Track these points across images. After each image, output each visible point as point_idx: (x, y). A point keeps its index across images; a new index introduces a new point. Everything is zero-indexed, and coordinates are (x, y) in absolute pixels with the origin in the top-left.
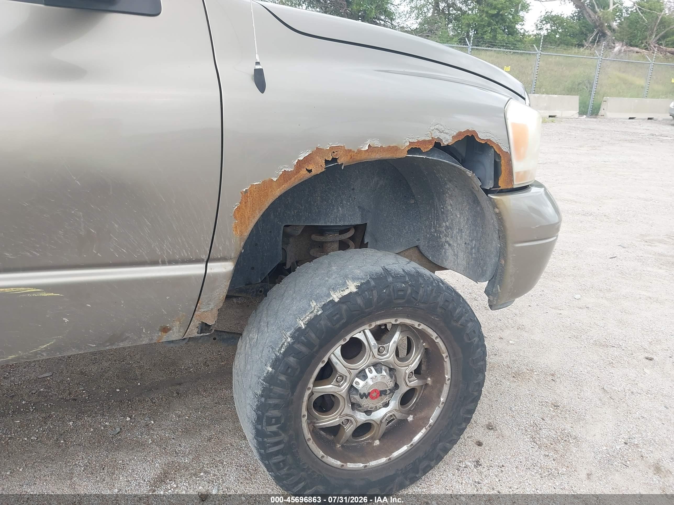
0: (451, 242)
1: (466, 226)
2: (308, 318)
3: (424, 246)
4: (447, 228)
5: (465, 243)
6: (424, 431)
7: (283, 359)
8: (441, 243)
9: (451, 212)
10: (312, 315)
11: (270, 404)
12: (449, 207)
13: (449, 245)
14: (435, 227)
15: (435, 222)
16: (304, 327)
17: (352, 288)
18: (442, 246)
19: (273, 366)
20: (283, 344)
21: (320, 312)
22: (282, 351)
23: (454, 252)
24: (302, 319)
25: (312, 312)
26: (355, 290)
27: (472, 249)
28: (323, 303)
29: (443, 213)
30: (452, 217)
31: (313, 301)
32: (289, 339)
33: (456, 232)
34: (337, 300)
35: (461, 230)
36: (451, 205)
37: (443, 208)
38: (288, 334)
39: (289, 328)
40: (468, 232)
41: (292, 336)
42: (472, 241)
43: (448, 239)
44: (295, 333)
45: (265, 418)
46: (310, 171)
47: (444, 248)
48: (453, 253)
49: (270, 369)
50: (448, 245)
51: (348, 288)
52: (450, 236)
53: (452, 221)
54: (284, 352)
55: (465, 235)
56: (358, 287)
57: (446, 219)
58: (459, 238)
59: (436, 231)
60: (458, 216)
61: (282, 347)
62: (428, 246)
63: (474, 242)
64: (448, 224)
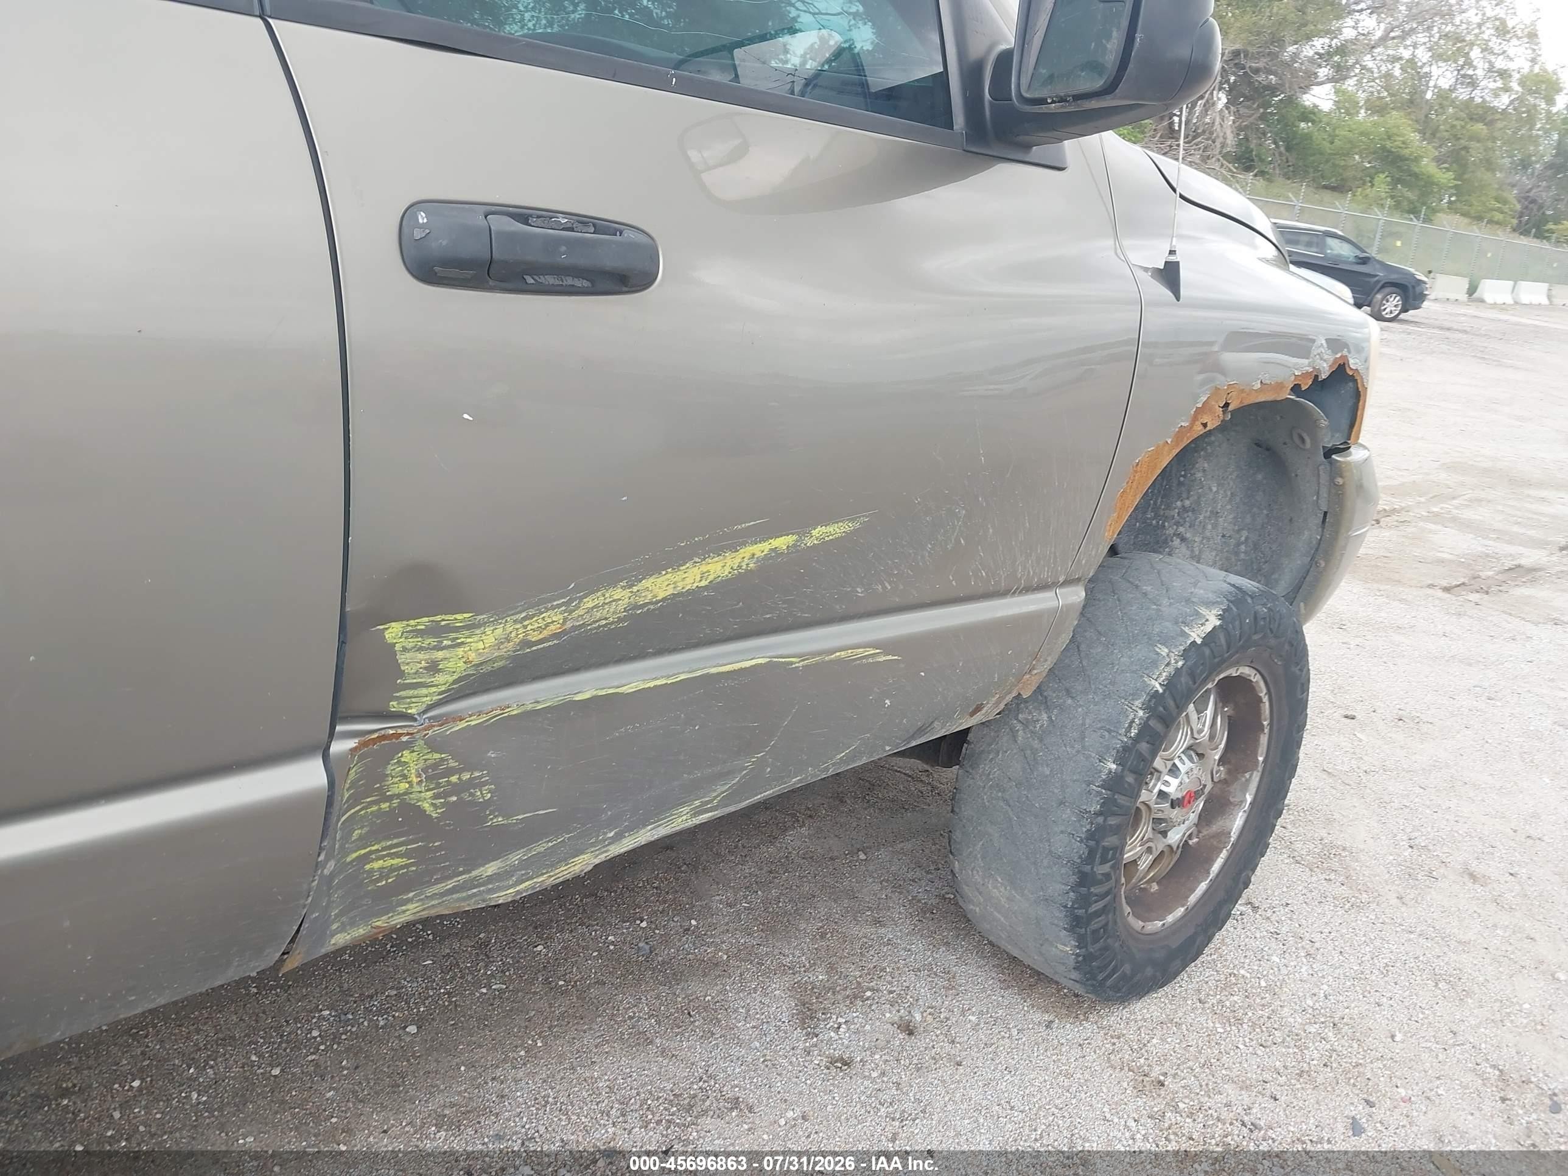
0: (1188, 535)
1: (1229, 507)
2: (1164, 674)
3: (1126, 544)
4: (1185, 509)
5: (1223, 536)
6: (1224, 854)
7: (1135, 746)
8: (1164, 537)
9: (1201, 482)
10: (1171, 669)
11: (1110, 825)
12: (1199, 475)
13: (1183, 539)
14: (1156, 509)
15: (1159, 501)
16: (1161, 691)
17: (1213, 621)
18: (1165, 542)
19: (1120, 760)
20: (1133, 721)
21: (1180, 664)
22: (1132, 735)
23: (1192, 551)
24: (1155, 677)
25: (1168, 664)
26: (1218, 623)
27: (1238, 544)
28: (1182, 648)
29: (1180, 484)
30: (1200, 491)
31: (1159, 646)
32: (1141, 713)
33: (1205, 517)
34: (1199, 641)
35: (1215, 514)
36: (1204, 471)
37: (1184, 476)
38: (1138, 703)
39: (1135, 695)
40: (1231, 516)
41: (1146, 707)
42: (1239, 531)
43: (1181, 529)
44: (1150, 701)
45: (1100, 851)
46: (1205, 425)
47: (1169, 547)
48: (1189, 553)
49: (1114, 766)
50: (1179, 540)
51: (1207, 620)
52: (1188, 524)
53: (1199, 498)
54: (1137, 735)
55: (1225, 522)
56: (1221, 617)
57: (1184, 495)
58: (1210, 527)
59: (1156, 516)
60: (1214, 489)
61: (1130, 726)
62: (1134, 543)
63: (1245, 533)
64: (1187, 503)
